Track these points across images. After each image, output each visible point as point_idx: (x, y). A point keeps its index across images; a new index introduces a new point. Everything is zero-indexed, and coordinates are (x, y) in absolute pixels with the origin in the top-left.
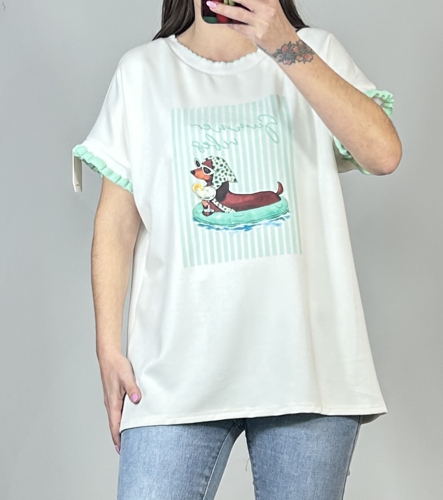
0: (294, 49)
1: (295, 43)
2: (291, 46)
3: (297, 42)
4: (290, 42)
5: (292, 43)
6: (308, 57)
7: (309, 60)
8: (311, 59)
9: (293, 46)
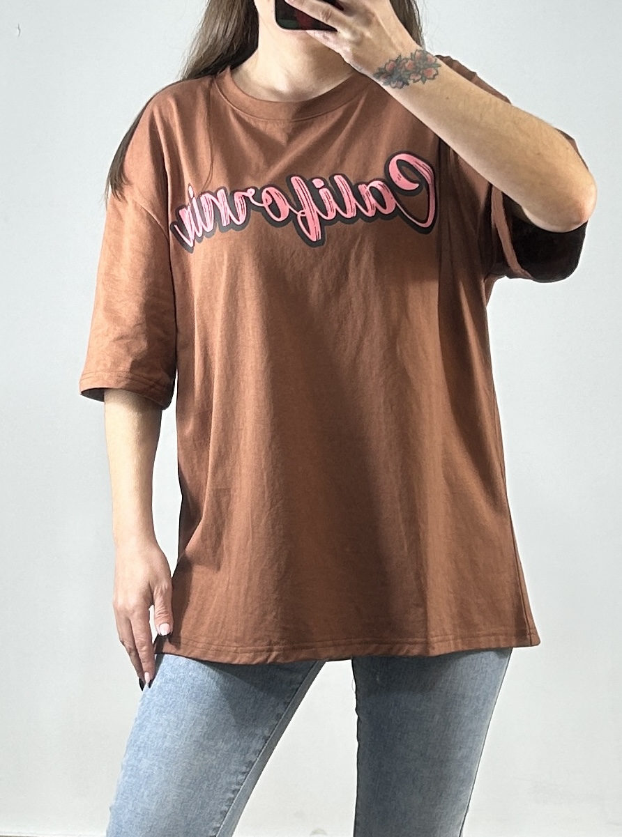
0: (406, 65)
1: (409, 56)
2: (400, 61)
3: (411, 54)
4: (400, 56)
5: (402, 58)
6: (430, 71)
7: (432, 77)
8: (434, 76)
9: (405, 61)
